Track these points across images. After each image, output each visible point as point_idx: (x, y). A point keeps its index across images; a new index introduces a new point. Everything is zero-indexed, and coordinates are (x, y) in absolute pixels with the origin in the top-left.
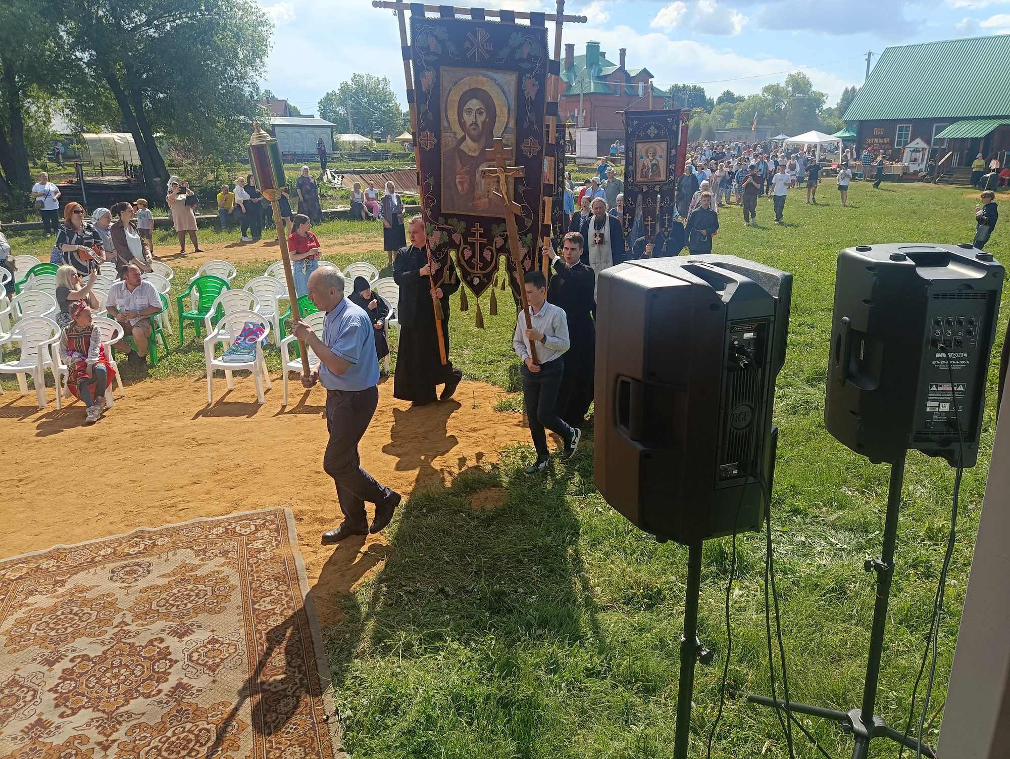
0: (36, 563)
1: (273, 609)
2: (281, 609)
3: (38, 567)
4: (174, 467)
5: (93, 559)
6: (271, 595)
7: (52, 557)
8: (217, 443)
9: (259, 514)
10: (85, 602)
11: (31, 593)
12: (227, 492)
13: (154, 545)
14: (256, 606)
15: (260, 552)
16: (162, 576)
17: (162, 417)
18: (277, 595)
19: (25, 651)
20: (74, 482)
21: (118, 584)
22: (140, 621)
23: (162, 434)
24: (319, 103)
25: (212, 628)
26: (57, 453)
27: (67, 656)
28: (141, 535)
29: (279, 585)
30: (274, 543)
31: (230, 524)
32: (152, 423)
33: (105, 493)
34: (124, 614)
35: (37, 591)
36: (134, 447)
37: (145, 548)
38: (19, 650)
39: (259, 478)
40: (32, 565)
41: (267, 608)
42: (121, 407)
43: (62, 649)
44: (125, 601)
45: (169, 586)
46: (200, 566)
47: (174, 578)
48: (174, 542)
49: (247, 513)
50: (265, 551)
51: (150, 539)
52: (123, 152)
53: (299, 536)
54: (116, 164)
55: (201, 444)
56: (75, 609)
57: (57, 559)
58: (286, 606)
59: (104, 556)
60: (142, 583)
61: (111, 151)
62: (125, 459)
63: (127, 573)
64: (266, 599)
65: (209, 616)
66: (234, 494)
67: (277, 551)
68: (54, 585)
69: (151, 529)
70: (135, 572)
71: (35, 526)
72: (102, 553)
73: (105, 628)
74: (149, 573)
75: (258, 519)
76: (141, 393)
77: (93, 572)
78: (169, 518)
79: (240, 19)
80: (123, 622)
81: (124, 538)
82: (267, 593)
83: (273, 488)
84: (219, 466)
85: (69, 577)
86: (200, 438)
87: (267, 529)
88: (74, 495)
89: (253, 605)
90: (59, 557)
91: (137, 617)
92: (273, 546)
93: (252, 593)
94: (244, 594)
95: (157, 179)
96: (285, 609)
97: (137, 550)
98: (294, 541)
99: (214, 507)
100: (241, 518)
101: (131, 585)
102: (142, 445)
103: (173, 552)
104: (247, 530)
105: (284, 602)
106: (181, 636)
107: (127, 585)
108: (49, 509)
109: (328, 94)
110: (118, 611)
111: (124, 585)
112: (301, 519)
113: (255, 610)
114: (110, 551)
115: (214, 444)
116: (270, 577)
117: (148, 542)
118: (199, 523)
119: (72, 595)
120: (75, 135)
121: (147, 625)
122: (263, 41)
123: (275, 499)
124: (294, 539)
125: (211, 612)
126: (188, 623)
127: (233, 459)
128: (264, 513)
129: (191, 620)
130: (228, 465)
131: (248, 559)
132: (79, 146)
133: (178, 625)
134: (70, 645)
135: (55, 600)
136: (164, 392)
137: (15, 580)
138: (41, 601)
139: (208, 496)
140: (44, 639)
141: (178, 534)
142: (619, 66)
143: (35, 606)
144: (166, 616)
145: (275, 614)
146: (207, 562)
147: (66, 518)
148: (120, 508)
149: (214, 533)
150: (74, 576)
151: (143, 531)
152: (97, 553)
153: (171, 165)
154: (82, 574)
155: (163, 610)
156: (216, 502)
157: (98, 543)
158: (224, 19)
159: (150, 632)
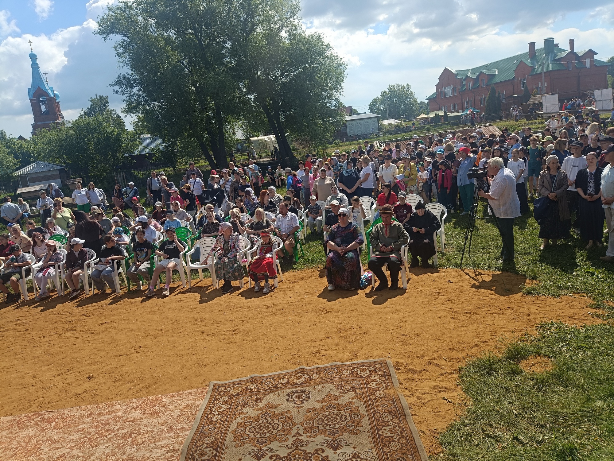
0: (245, 385)
1: (392, 437)
2: (398, 438)
3: (247, 388)
4: (315, 327)
5: (277, 385)
6: (388, 425)
7: (254, 382)
8: (337, 311)
9: (370, 363)
10: (274, 416)
11: (244, 406)
12: (348, 345)
13: (310, 379)
14: (380, 433)
15: (376, 391)
16: (318, 401)
17: (304, 294)
18: (393, 426)
19: (244, 446)
20: (262, 333)
21: (292, 405)
22: (308, 434)
23: (306, 304)
24: (369, 105)
25: (353, 445)
26: (251, 314)
27: (267, 454)
28: (301, 371)
29: (393, 418)
30: (384, 385)
31: (354, 369)
32: (299, 297)
33: (279, 341)
34: (298, 427)
35: (247, 404)
36: (291, 312)
37: (305, 381)
38: (241, 446)
39: (366, 337)
40: (244, 387)
41: (388, 435)
42: (282, 287)
43: (265, 448)
44: (298, 418)
45: (322, 410)
46: (340, 397)
47: (325, 404)
48: (322, 378)
49: (363, 361)
50: (379, 390)
51: (308, 375)
52: (269, 146)
53: (399, 381)
54: (266, 152)
55: (328, 312)
56: (270, 420)
57: (257, 383)
58: (400, 436)
59: (282, 384)
60: (306, 406)
61: (263, 145)
62: (288, 320)
63: (297, 397)
64: (386, 428)
65: (350, 436)
66: (353, 347)
67: (387, 392)
68: (256, 401)
69: (308, 368)
70: (301, 397)
71: (243, 360)
72: (281, 381)
73: (287, 436)
74: (310, 399)
75: (371, 366)
76: (292, 279)
77: (277, 395)
78: (317, 361)
79: (329, 64)
80: (298, 433)
81: (292, 372)
82: (386, 424)
83: (376, 344)
84: (341, 327)
85: (264, 396)
86: (327, 308)
87: (377, 374)
88: (262, 341)
89: (378, 432)
90: (257, 382)
91: (306, 430)
92: (384, 387)
93: (376, 422)
94: (371, 422)
95: (288, 158)
96: (400, 438)
97: (301, 381)
98: (397, 385)
99: (342, 355)
100: (359, 365)
101: (300, 406)
102: (296, 311)
103: (322, 385)
104: (365, 373)
105: (399, 432)
106: (335, 449)
107: (297, 406)
108: (250, 350)
109: (374, 99)
110: (294, 424)
111: (296, 405)
112: (399, 369)
113: (379, 435)
114: (285, 381)
115: (336, 312)
116: (386, 411)
117: (307, 377)
118: (335, 365)
119: (267, 410)
120: (246, 139)
121: (313, 437)
122: (341, 74)
123: (378, 352)
124: (396, 383)
125: (351, 432)
126: (338, 439)
127: (348, 323)
128: (374, 362)
129: (340, 438)
130: (346, 326)
131: (369, 396)
132: (248, 145)
133: (332, 440)
134: (269, 446)
135: (258, 412)
136: (304, 278)
137: (235, 395)
138: (250, 411)
139: (337, 348)
140: (254, 439)
141: (324, 372)
142: (569, 51)
143: (247, 415)
144: (323, 432)
145: (393, 441)
146: (344, 395)
147: (260, 357)
148: (288, 352)
149: (345, 373)
150: (267, 396)
151: (303, 369)
152: (278, 382)
153: (293, 150)
154: (271, 394)
155: (321, 427)
156: (342, 351)
157: (278, 375)
158: (320, 66)
159: (315, 443)
